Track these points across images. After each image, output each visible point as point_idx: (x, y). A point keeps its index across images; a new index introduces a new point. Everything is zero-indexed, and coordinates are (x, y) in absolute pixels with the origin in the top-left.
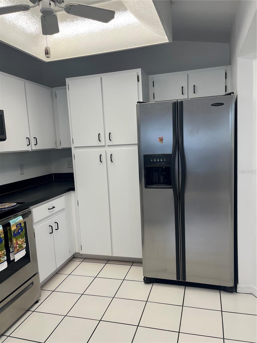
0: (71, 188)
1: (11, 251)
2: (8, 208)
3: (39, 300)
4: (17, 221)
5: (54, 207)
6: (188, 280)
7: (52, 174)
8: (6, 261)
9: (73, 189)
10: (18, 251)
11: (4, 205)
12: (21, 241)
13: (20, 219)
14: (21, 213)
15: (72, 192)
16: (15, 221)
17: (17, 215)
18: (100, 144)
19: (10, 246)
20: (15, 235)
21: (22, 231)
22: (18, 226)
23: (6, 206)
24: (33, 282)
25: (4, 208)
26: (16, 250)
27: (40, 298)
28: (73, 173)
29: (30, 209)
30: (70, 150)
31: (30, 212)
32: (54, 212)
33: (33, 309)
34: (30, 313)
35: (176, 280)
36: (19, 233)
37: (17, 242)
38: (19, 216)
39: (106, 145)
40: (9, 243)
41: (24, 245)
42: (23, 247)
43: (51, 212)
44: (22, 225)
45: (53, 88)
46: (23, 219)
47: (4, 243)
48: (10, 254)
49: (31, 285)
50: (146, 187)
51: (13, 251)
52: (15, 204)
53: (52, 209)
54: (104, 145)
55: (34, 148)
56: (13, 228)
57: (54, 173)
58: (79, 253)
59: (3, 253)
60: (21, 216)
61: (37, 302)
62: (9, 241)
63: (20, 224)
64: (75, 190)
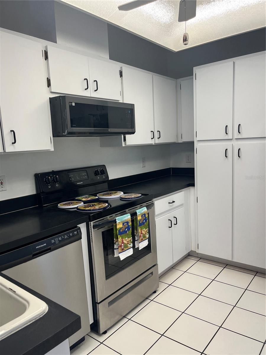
0: (191, 184)
1: (136, 239)
2: (134, 198)
3: (157, 290)
4: (142, 211)
5: (174, 202)
7: (170, 168)
8: (132, 248)
9: (193, 185)
10: (142, 240)
11: (131, 195)
12: (145, 231)
13: (144, 210)
14: (145, 204)
15: (191, 188)
16: (141, 211)
17: (142, 205)
18: (226, 137)
19: (135, 234)
20: (140, 225)
21: (146, 221)
22: (143, 216)
23: (133, 197)
24: (152, 272)
25: (131, 198)
26: (141, 239)
27: (157, 289)
28: (194, 168)
29: (153, 202)
30: (193, 143)
31: (153, 204)
32: (174, 206)
33: (152, 298)
34: (148, 301)
36: (144, 223)
37: (141, 232)
38: (144, 207)
40: (135, 231)
41: (147, 235)
42: (146, 237)
43: (171, 206)
44: (146, 216)
45: (178, 79)
46: (147, 210)
47: (131, 231)
48: (136, 242)
49: (151, 275)
51: (138, 240)
52: (140, 195)
53: (172, 203)
54: (231, 138)
55: (157, 141)
56: (139, 218)
57: (172, 168)
58: (196, 251)
59: (130, 240)
60: (145, 207)
61: (155, 292)
62: (135, 229)
63: (145, 215)
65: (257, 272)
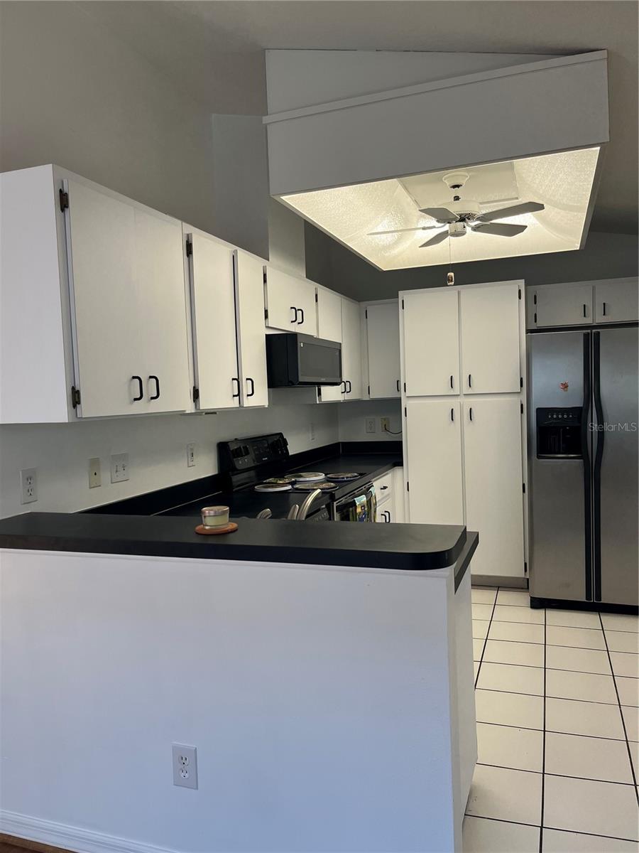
0: (397, 462)
5: (385, 487)
6: (604, 600)
7: (339, 443)
9: (400, 464)
15: (398, 471)
18: (452, 393)
30: (398, 401)
35: (584, 599)
39: (462, 395)
45: (361, 303)
50: (539, 457)
53: (383, 489)
54: (458, 393)
57: (342, 443)
64: (402, 465)
65: (499, 587)
